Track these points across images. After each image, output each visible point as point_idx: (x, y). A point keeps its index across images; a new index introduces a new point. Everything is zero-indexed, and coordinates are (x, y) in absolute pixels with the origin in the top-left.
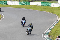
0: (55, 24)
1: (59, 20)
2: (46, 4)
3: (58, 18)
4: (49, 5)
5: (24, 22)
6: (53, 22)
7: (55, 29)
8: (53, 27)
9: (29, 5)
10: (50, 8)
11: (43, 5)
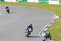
0: (53, 22)
1: (56, 18)
2: (43, 1)
3: (55, 16)
4: (47, 2)
5: (30, 30)
6: (50, 20)
7: (53, 27)
8: (50, 25)
9: (26, 2)
10: (47, 6)
11: (41, 3)
